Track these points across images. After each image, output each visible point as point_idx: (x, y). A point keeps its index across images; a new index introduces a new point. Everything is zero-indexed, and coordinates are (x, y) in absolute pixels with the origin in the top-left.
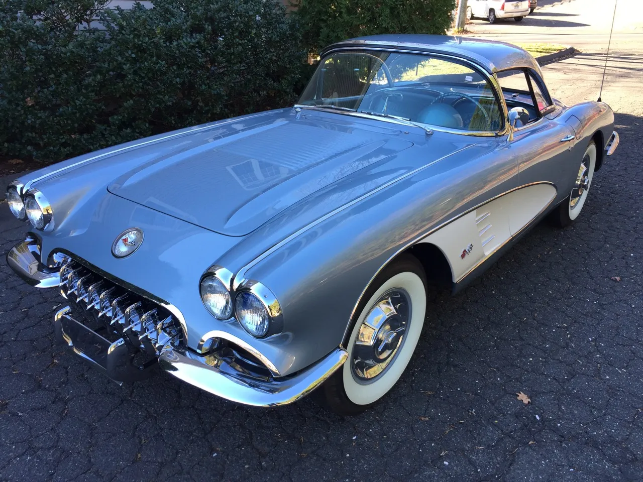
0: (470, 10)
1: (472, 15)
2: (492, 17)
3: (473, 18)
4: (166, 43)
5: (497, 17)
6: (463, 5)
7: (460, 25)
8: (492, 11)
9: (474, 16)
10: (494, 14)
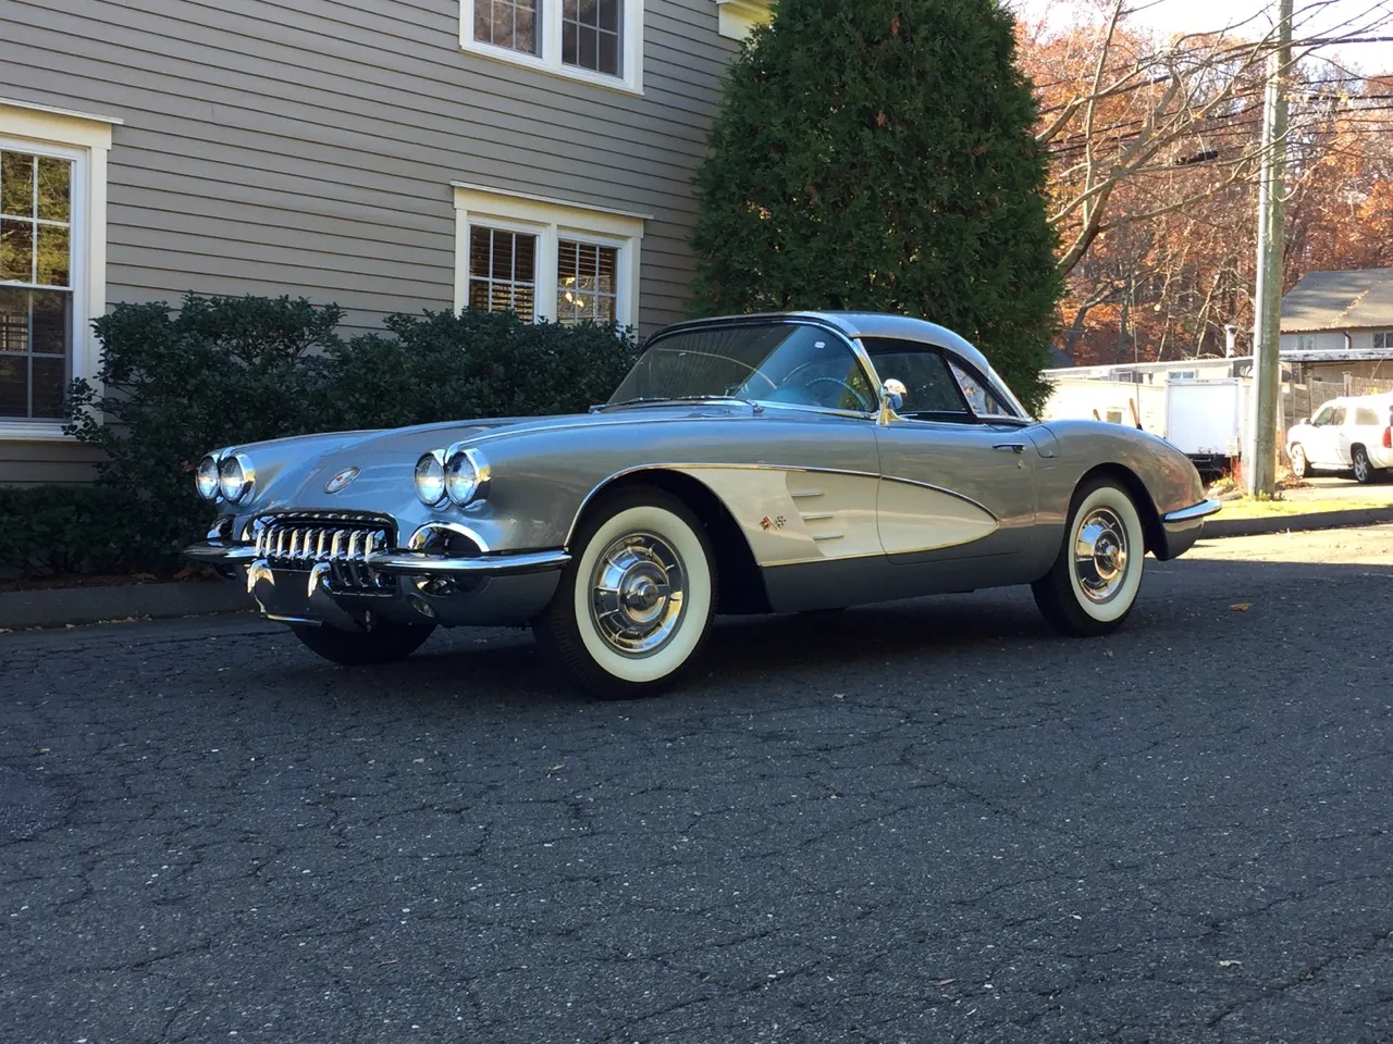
0: (1300, 452)
1: (1308, 464)
2: (1362, 466)
3: (1310, 472)
4: (419, 386)
5: (1375, 466)
6: (1263, 432)
7: (1260, 486)
8: (1358, 450)
9: (1313, 466)
10: (1366, 459)
